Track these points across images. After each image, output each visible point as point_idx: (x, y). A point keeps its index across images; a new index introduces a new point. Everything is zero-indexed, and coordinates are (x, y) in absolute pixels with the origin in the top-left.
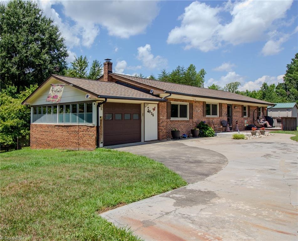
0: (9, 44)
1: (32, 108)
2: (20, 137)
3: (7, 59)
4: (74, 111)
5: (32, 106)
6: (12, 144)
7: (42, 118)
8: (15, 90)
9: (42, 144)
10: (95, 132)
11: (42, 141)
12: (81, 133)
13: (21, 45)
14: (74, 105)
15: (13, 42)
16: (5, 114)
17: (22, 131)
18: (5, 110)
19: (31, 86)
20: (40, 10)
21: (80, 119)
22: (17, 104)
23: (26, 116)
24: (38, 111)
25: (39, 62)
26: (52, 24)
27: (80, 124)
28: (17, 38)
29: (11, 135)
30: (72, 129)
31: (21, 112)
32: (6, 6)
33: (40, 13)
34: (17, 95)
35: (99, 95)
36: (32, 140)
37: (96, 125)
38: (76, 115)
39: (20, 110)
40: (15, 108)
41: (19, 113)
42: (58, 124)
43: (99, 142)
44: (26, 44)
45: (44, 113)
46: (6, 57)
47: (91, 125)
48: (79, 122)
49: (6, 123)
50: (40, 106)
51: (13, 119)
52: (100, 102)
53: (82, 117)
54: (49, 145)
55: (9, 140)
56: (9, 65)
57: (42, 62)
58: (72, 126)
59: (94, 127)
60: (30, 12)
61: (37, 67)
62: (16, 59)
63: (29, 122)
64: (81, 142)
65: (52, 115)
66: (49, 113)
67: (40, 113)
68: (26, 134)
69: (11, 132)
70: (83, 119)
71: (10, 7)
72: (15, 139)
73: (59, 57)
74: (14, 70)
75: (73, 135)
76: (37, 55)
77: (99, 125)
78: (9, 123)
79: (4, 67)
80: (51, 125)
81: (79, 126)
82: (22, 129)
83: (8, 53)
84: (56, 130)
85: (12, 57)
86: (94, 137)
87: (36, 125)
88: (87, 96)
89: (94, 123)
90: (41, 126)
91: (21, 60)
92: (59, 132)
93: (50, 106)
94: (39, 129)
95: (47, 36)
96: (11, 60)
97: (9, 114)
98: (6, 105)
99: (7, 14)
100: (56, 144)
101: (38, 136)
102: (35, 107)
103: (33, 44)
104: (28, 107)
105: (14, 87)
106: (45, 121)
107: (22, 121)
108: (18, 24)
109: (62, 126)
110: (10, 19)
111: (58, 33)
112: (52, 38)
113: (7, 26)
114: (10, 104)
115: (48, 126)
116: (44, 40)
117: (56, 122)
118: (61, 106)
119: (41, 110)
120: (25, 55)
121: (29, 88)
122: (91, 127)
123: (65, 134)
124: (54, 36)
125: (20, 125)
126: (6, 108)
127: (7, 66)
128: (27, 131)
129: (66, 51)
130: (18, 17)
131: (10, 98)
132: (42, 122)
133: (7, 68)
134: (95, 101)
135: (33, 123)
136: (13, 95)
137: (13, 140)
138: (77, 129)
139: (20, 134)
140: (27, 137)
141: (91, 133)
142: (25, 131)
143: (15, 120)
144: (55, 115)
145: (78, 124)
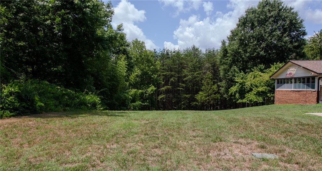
0: (259, 35)
1: (276, 80)
2: (268, 98)
3: (257, 46)
4: (304, 82)
5: (276, 79)
6: (262, 102)
7: (283, 86)
8: (263, 68)
9: (283, 102)
10: (316, 94)
11: (282, 100)
12: (307, 95)
13: (267, 35)
14: (304, 78)
15: (261, 33)
16: (258, 84)
17: (268, 95)
18: (258, 81)
19: (275, 63)
20: (282, 3)
21: (307, 87)
22: (266, 77)
23: (271, 85)
24: (280, 82)
25: (281, 44)
26: (292, 11)
27: (307, 90)
28: (265, 30)
29: (262, 96)
30: (302, 93)
31: (267, 82)
32: (257, 8)
33: (283, 5)
34: (264, 71)
35: (318, 73)
36: (276, 99)
37: (317, 91)
38: (305, 84)
39: (267, 81)
40: (264, 80)
41: (266, 83)
42: (293, 90)
43: (319, 100)
44: (271, 33)
45: (284, 83)
46: (257, 45)
47: (314, 90)
48: (306, 89)
49: (258, 89)
50: (281, 79)
51: (263, 87)
52: (320, 76)
53: (308, 86)
54: (287, 102)
55: (260, 100)
56: (259, 50)
57: (283, 44)
58: (302, 91)
59: (315, 91)
60: (274, 7)
61: (279, 48)
62: (264, 45)
63: (274, 89)
64: (307, 100)
65: (289, 85)
66: (288, 83)
67: (281, 83)
68: (271, 97)
69: (261, 95)
70: (309, 87)
71: (259, 8)
72: (264, 100)
73: (298, 37)
74: (262, 53)
75: (302, 96)
76: (280, 39)
77: (319, 90)
78: (260, 89)
79: (255, 52)
80: (289, 90)
81: (306, 91)
82: (269, 93)
83: (258, 42)
84: (291, 93)
85: (261, 44)
86: (316, 97)
87: (279, 91)
88: (311, 74)
89: (316, 89)
90: (282, 91)
91: (267, 45)
92: (293, 95)
93: (288, 79)
94: (281, 93)
95: (288, 22)
96: (260, 46)
97: (260, 84)
98: (258, 78)
99: (258, 14)
100: (292, 101)
101: (280, 97)
102: (278, 80)
103: (277, 31)
104: (274, 80)
105: (262, 65)
106: (284, 88)
107: (269, 88)
108: (265, 19)
109: (296, 91)
110: (259, 17)
111: (298, 17)
112: (292, 23)
113: (257, 22)
114: (260, 77)
115: (287, 91)
116: (285, 26)
117: (292, 88)
118: (295, 79)
119: (282, 82)
120: (271, 41)
121: (274, 65)
122: (314, 91)
123: (297, 95)
124: (294, 21)
125: (267, 91)
126: (258, 80)
127: (257, 51)
128: (272, 95)
129: (305, 31)
130: (266, 14)
131: (260, 73)
132: (283, 89)
133: (257, 52)
134: (317, 76)
135: (276, 90)
136: (261, 71)
137: (263, 100)
138: (305, 93)
139: (268, 96)
140: (272, 98)
141: (313, 95)
142: (270, 95)
143: (264, 87)
144: (291, 84)
145: (306, 90)
